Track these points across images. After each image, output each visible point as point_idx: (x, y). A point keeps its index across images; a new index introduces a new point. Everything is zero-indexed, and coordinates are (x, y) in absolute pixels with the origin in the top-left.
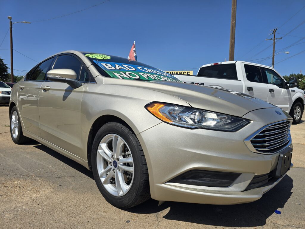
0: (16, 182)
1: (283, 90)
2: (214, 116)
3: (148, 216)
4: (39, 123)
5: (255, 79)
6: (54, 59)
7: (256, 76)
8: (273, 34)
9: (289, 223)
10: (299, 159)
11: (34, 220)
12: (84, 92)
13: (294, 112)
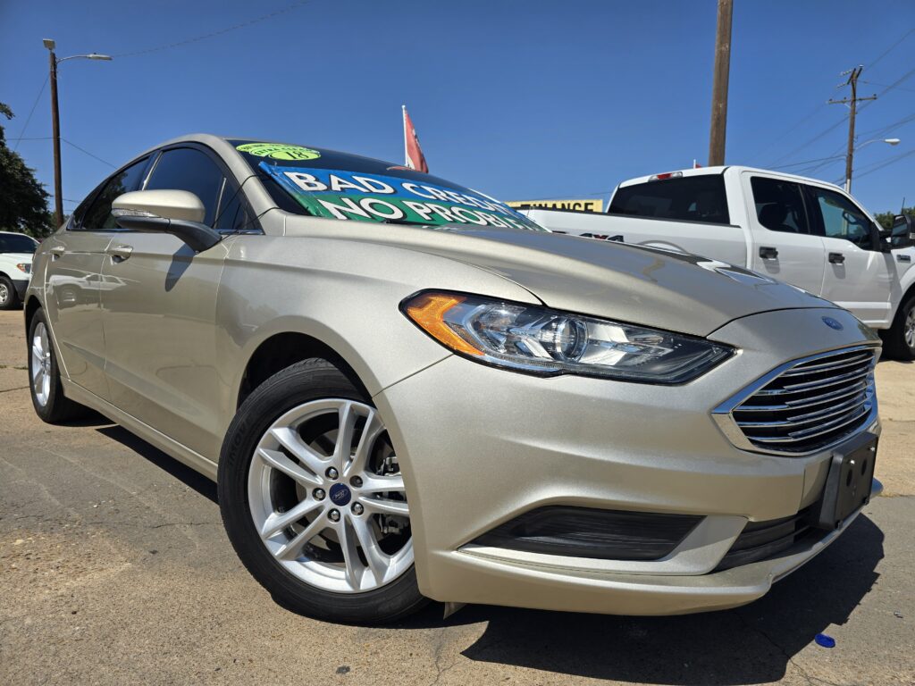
0: (19, 542)
1: (873, 256)
2: (617, 334)
3: (410, 652)
4: (104, 360)
5: (785, 223)
6: (149, 162)
7: (790, 215)
8: (850, 86)
9: (859, 678)
10: (911, 470)
11: (49, 663)
12: (228, 262)
13: (907, 324)
